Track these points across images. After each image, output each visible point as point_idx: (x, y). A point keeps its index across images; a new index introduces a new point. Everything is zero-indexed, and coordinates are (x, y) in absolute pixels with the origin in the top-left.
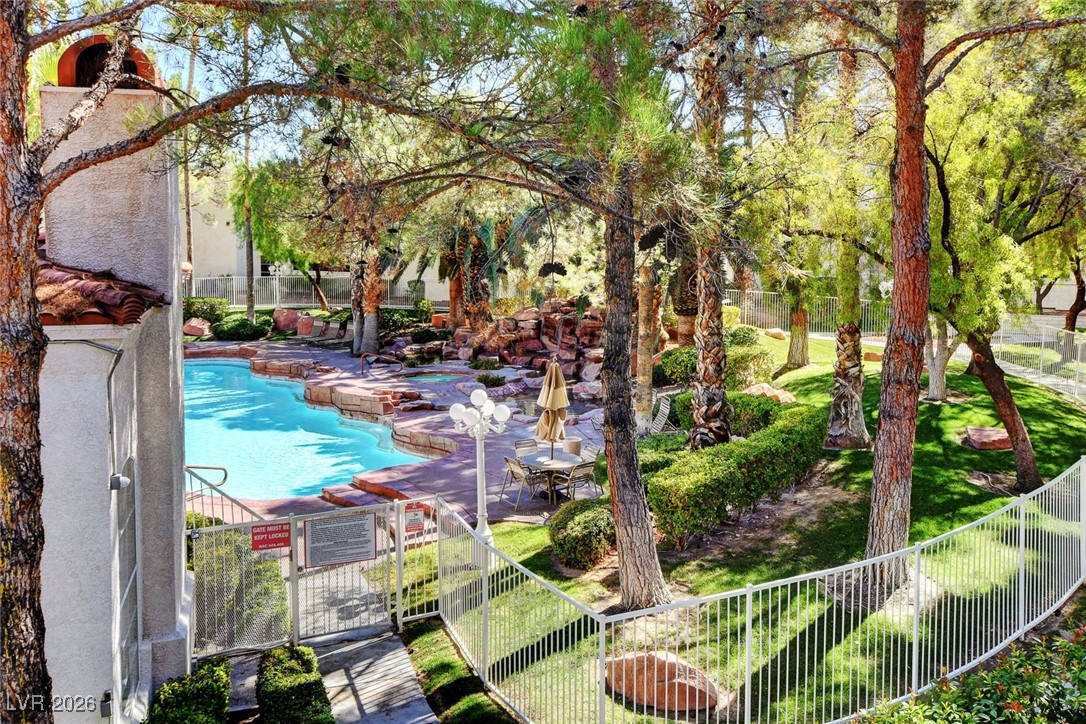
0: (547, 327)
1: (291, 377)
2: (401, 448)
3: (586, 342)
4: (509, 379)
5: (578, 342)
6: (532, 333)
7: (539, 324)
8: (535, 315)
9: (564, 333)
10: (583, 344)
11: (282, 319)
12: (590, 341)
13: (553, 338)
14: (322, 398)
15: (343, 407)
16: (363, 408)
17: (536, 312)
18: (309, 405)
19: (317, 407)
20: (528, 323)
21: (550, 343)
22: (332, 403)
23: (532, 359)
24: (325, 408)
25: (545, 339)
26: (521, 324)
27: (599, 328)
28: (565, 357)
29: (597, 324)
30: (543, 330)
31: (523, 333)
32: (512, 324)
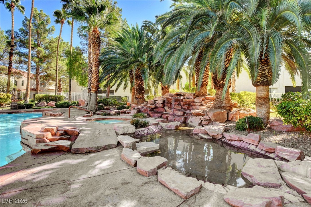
0: (167, 103)
3: (186, 108)
4: (152, 123)
6: (161, 105)
7: (164, 101)
8: (162, 98)
9: (175, 105)
10: (184, 109)
12: (188, 108)
13: (170, 107)
16: (29, 142)
17: (163, 97)
20: (159, 102)
21: (168, 109)
23: (162, 115)
25: (166, 108)
26: (156, 102)
27: (192, 102)
28: (178, 114)
29: (191, 100)
30: (166, 104)
31: (157, 105)
32: (153, 101)
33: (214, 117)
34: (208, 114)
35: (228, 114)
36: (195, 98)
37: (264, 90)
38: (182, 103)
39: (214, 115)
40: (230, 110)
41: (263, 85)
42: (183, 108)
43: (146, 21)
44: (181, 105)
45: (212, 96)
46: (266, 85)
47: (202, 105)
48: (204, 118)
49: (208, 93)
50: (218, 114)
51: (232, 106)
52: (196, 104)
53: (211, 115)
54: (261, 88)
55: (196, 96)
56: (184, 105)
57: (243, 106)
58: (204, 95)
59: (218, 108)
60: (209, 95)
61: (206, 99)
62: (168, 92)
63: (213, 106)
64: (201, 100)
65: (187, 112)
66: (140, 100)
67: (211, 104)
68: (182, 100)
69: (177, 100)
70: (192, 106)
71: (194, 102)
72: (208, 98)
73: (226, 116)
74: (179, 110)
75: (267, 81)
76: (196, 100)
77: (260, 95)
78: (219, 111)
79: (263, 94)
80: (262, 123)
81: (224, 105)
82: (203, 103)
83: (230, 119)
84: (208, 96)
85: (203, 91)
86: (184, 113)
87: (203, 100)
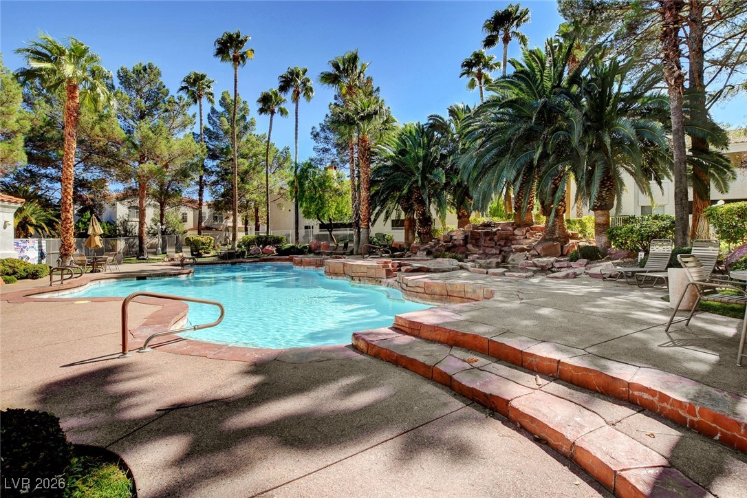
0: (471, 239)
1: (317, 267)
2: (414, 299)
3: (502, 244)
5: (496, 245)
6: (462, 242)
7: (466, 237)
8: (462, 232)
9: (485, 240)
10: (500, 245)
11: (313, 246)
12: (505, 243)
13: (476, 245)
14: (337, 271)
15: (353, 275)
16: (369, 275)
17: (463, 230)
18: (328, 277)
19: (334, 277)
20: (459, 237)
21: (473, 248)
22: (345, 274)
24: (339, 278)
25: (470, 247)
26: (454, 238)
27: (511, 235)
28: (492, 252)
29: (509, 232)
30: (469, 240)
31: (456, 242)
32: (449, 237)
33: (544, 251)
34: (536, 248)
35: (562, 247)
36: (514, 230)
37: (603, 215)
38: (496, 238)
39: (543, 249)
40: (566, 242)
41: (601, 210)
42: (498, 244)
43: (432, 116)
44: (494, 241)
45: (541, 226)
46: (605, 210)
47: (526, 238)
48: (530, 254)
49: (534, 221)
50: (549, 247)
51: (568, 237)
52: (517, 238)
53: (539, 249)
54: (600, 212)
55: (517, 226)
56: (498, 241)
57: (585, 236)
58: (529, 224)
59: (550, 240)
60: (536, 223)
61: (532, 230)
62: (468, 222)
63: (542, 239)
64: (525, 231)
65: (506, 249)
66: (426, 237)
67: (540, 235)
68: (495, 233)
69: (487, 234)
70: (511, 240)
71: (514, 235)
72: (535, 228)
73: (560, 249)
74: (492, 247)
75: (606, 204)
76: (516, 232)
77: (598, 221)
78: (550, 243)
79: (601, 220)
80: (598, 251)
81: (557, 235)
82: (528, 235)
83: (565, 253)
84: (534, 226)
85: (525, 218)
86: (501, 251)
87: (527, 232)
